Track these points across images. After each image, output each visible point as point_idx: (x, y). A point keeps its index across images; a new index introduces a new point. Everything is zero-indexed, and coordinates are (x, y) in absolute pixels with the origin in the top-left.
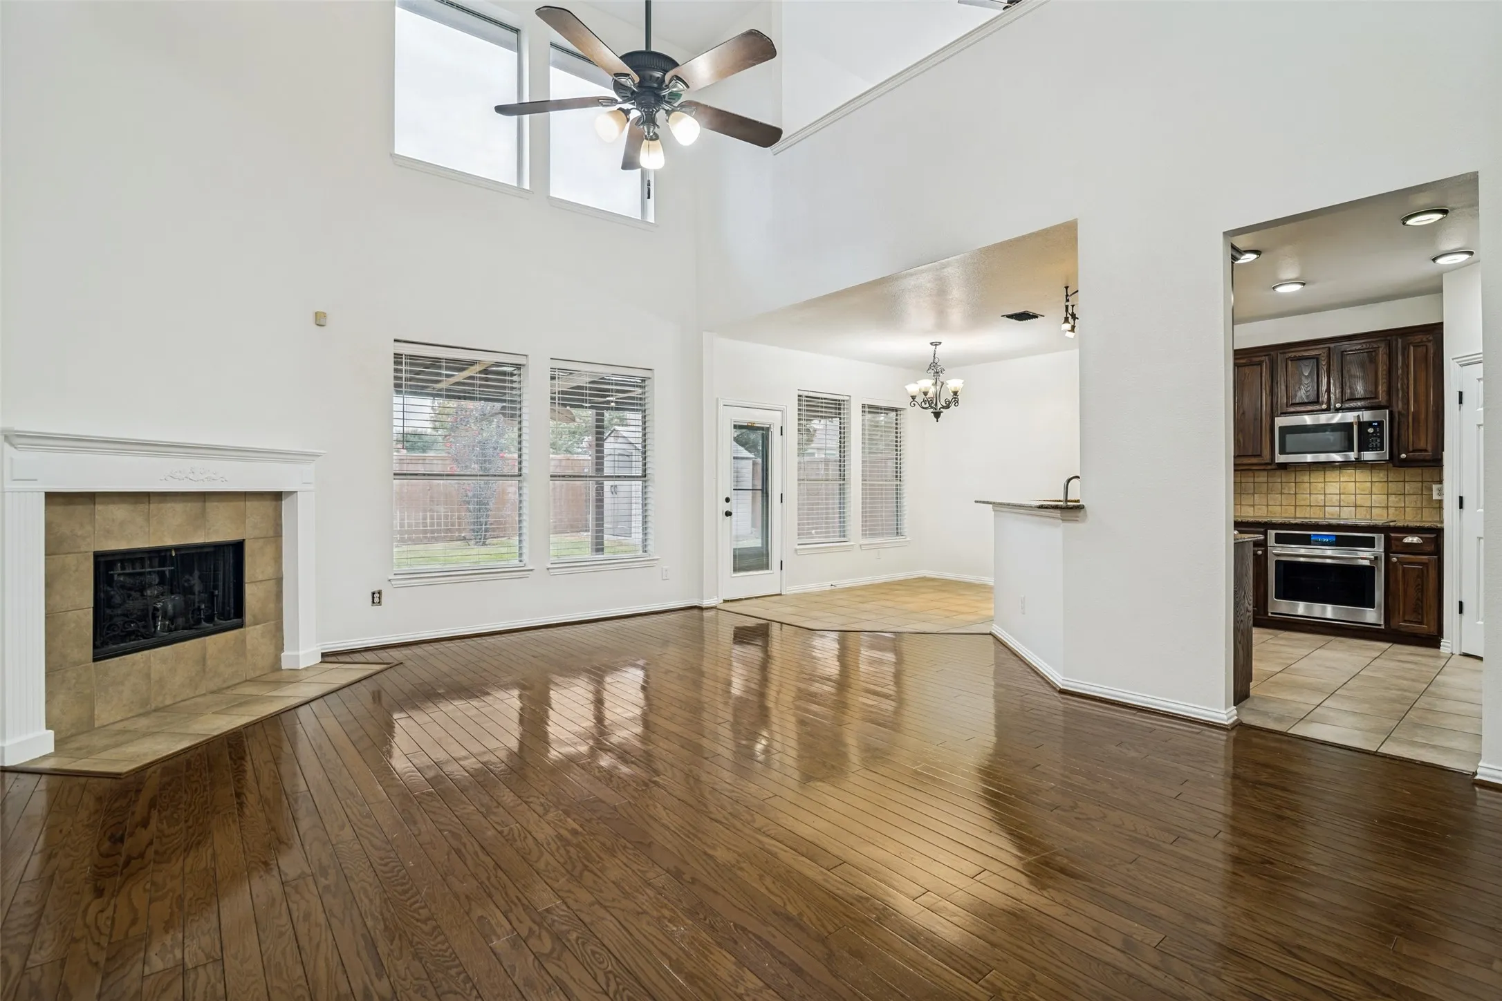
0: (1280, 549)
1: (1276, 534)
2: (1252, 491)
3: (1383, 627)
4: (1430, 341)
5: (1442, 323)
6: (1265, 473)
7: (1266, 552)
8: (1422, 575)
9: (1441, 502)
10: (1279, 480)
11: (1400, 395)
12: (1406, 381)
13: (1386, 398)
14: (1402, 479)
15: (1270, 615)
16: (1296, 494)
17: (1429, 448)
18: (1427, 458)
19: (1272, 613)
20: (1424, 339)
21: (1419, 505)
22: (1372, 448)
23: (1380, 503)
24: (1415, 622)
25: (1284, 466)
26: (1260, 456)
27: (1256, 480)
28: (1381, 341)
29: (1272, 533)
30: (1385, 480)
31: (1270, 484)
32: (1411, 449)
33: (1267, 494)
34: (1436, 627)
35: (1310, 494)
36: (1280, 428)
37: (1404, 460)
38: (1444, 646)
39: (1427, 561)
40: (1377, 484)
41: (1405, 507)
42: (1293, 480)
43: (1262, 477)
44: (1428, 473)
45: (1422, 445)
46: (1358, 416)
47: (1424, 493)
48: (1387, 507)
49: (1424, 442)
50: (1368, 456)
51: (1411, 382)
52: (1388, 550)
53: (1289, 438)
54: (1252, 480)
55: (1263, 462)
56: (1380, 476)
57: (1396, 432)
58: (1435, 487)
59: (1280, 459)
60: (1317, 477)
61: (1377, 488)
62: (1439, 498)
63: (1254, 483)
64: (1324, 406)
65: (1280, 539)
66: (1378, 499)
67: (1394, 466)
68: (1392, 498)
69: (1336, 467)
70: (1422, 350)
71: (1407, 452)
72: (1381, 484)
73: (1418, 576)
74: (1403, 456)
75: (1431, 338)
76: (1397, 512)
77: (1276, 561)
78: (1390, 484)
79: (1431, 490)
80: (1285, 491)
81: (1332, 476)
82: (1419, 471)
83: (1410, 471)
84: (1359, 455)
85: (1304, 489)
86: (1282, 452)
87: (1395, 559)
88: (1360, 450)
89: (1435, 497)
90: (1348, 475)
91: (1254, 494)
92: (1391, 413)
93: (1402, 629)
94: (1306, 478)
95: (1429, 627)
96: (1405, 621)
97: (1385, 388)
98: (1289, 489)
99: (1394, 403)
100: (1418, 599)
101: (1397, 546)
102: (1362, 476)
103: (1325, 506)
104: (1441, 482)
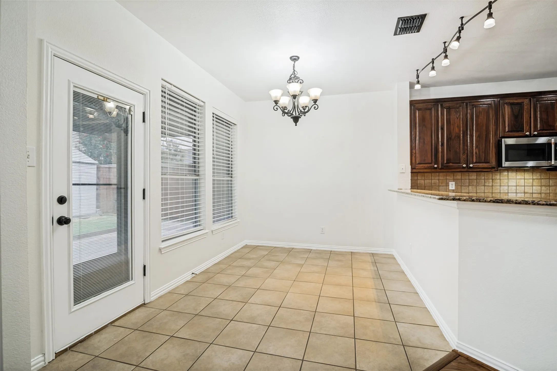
2: (468, 185)
6: (474, 174)
10: (483, 178)
14: (548, 178)
16: (492, 186)
23: (537, 191)
26: (489, 162)
27: (470, 178)
30: (540, 178)
31: (478, 180)
33: (476, 186)
35: (500, 186)
36: (506, 145)
40: (535, 180)
42: (491, 178)
43: (473, 176)
48: (541, 193)
54: (467, 178)
56: (537, 175)
59: (506, 164)
60: (504, 175)
61: (536, 183)
63: (469, 179)
64: (528, 134)
68: (543, 188)
72: (537, 180)
78: (542, 180)
80: (487, 184)
81: (512, 175)
85: (497, 183)
86: (507, 160)
91: (469, 186)
94: (498, 177)
98: (489, 182)
102: (528, 175)
103: (508, 193)
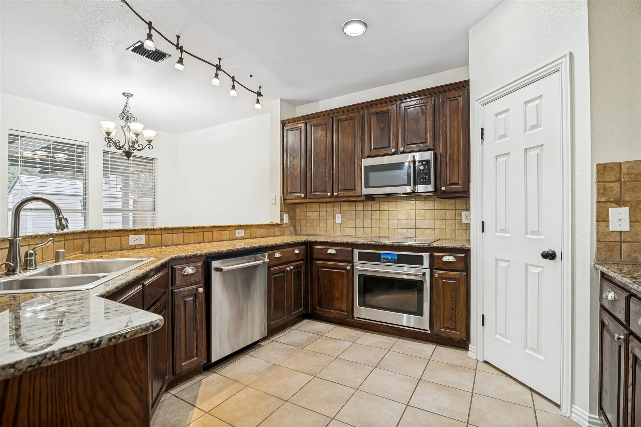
0: (361, 265)
1: (359, 252)
3: (429, 332)
4: (460, 96)
5: (468, 81)
6: (361, 204)
7: (352, 267)
8: (455, 289)
9: (468, 225)
10: (370, 209)
11: (441, 140)
12: (444, 128)
13: (432, 142)
14: (444, 208)
15: (356, 319)
16: (380, 219)
17: (460, 183)
18: (459, 190)
19: (357, 318)
20: (457, 95)
21: (454, 227)
22: (423, 182)
23: (430, 226)
24: (452, 329)
25: (370, 198)
26: (354, 190)
28: (429, 97)
29: (356, 252)
30: (433, 208)
31: (365, 212)
32: (448, 183)
33: (363, 219)
34: (465, 334)
35: (388, 219)
36: (365, 167)
37: (444, 192)
38: (471, 351)
39: (459, 277)
40: (428, 211)
41: (445, 229)
42: (378, 209)
43: (360, 207)
44: (459, 203)
45: (455, 180)
46: (414, 156)
47: (457, 218)
48: (435, 229)
49: (457, 178)
50: (420, 188)
51: (448, 130)
52: (432, 268)
53: (372, 175)
54: (354, 209)
55: (356, 194)
56: (430, 205)
57: (438, 170)
58: (464, 213)
59: (366, 191)
60: (392, 205)
61: (429, 214)
62: (467, 222)
63: (356, 211)
64: (393, 150)
65: (363, 257)
66: (429, 223)
67: (437, 197)
68: (438, 222)
69: (402, 198)
70: (454, 103)
71: (446, 186)
72: (430, 212)
73: (453, 290)
74: (443, 188)
75: (461, 94)
76: (441, 233)
77: (359, 275)
78: (436, 211)
79: (461, 215)
80: (374, 217)
81: (402, 205)
82: (453, 201)
83: (449, 202)
84: (415, 188)
85: (385, 215)
86: (367, 186)
87: (437, 275)
88: (415, 184)
89: (464, 221)
90: (412, 204)
91: (355, 219)
92: (435, 154)
93: (442, 334)
94: (386, 207)
95: (460, 333)
96: (444, 327)
97: (431, 134)
98: (376, 215)
99: (437, 147)
100: (453, 309)
101: (438, 263)
102: (419, 204)
103: (397, 228)
104: (468, 209)
